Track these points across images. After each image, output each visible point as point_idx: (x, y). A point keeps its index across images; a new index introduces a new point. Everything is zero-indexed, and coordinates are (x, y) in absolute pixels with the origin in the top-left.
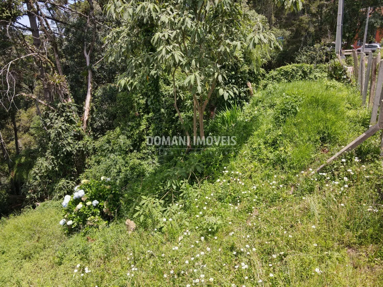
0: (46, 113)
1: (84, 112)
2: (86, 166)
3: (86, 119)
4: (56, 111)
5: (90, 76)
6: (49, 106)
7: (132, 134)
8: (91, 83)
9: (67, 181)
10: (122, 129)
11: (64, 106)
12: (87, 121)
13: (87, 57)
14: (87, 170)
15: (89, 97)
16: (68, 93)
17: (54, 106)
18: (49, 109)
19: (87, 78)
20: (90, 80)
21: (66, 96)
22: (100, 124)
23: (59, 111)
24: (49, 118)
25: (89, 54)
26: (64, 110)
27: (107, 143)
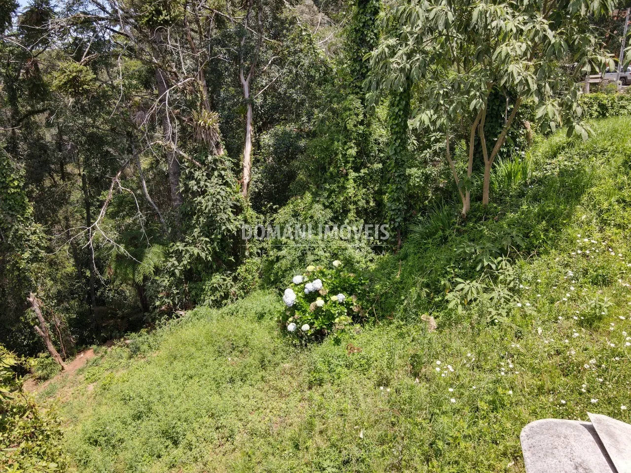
0: (190, 173)
1: (243, 169)
2: (247, 254)
3: (246, 181)
4: (203, 170)
5: (249, 114)
6: (194, 161)
7: (332, 203)
8: (252, 125)
9: (222, 277)
10: (315, 195)
11: (215, 161)
12: (248, 185)
13: (246, 84)
14: (247, 260)
15: (248, 148)
16: (219, 140)
17: (200, 160)
18: (194, 166)
19: (245, 117)
20: (249, 120)
21: (217, 145)
22: (257, 190)
23: (208, 168)
24: (196, 180)
25: (248, 79)
26: (217, 166)
27: (293, 216)
